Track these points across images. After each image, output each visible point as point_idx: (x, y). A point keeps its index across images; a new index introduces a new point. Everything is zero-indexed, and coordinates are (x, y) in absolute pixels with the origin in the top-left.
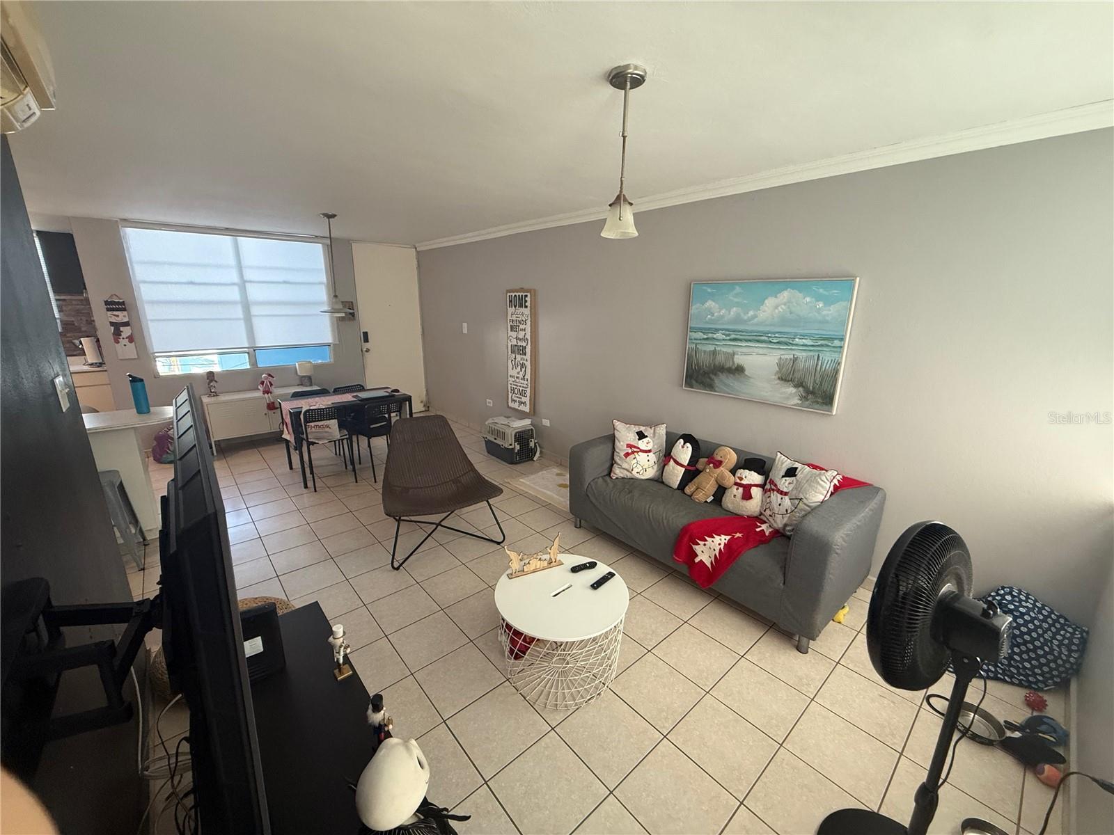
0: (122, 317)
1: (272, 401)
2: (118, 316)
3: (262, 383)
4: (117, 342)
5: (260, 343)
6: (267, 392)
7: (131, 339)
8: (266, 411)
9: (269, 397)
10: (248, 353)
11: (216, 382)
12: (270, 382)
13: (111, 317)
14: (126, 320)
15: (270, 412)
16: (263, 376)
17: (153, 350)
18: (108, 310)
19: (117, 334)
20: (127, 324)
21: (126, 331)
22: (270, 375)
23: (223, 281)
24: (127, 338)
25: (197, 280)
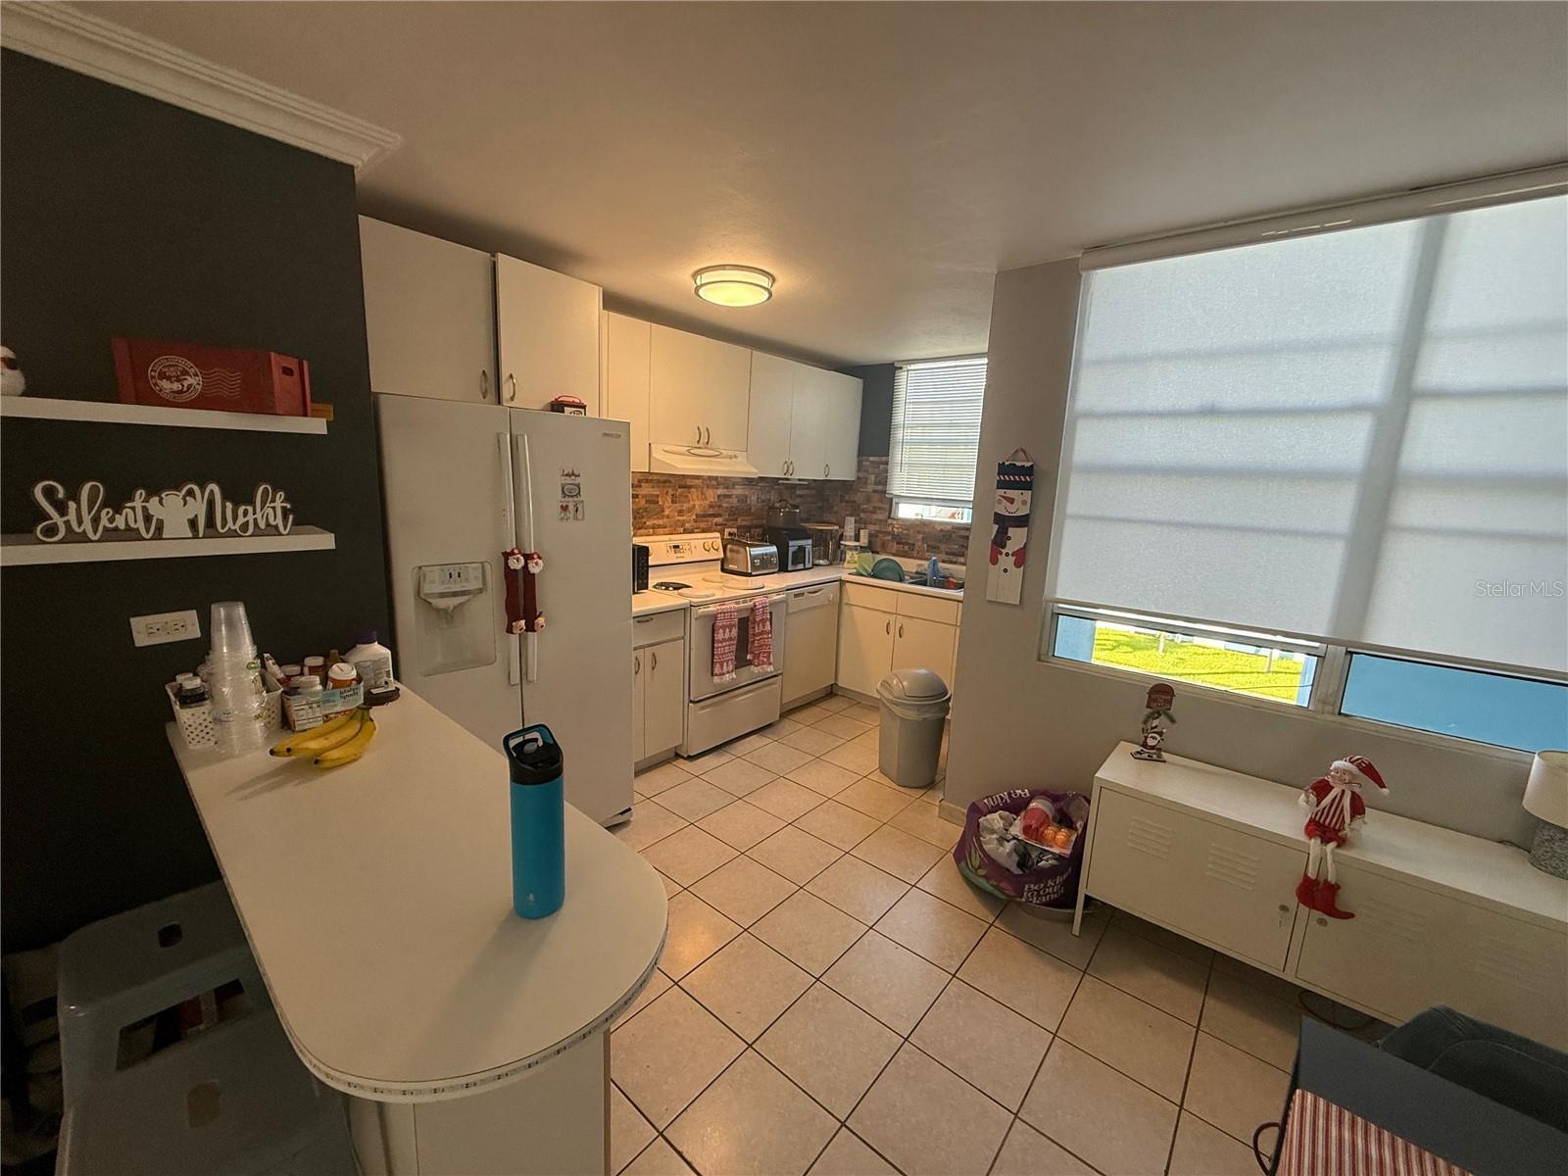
0: (1019, 503)
1: (1331, 878)
2: (1011, 501)
3: (1322, 789)
4: (994, 561)
5: (1385, 632)
6: (1323, 829)
7: (1020, 558)
8: (1292, 902)
9: (1322, 859)
10: (1321, 658)
11: (1173, 721)
12: (1355, 797)
13: (999, 502)
14: (1024, 511)
15: (1304, 909)
16: (1337, 764)
17: (1055, 592)
18: (1001, 485)
19: (1000, 541)
20: (1022, 521)
21: (1017, 537)
22: (1369, 770)
23: (1316, 399)
24: (1013, 555)
25: (1230, 401)
